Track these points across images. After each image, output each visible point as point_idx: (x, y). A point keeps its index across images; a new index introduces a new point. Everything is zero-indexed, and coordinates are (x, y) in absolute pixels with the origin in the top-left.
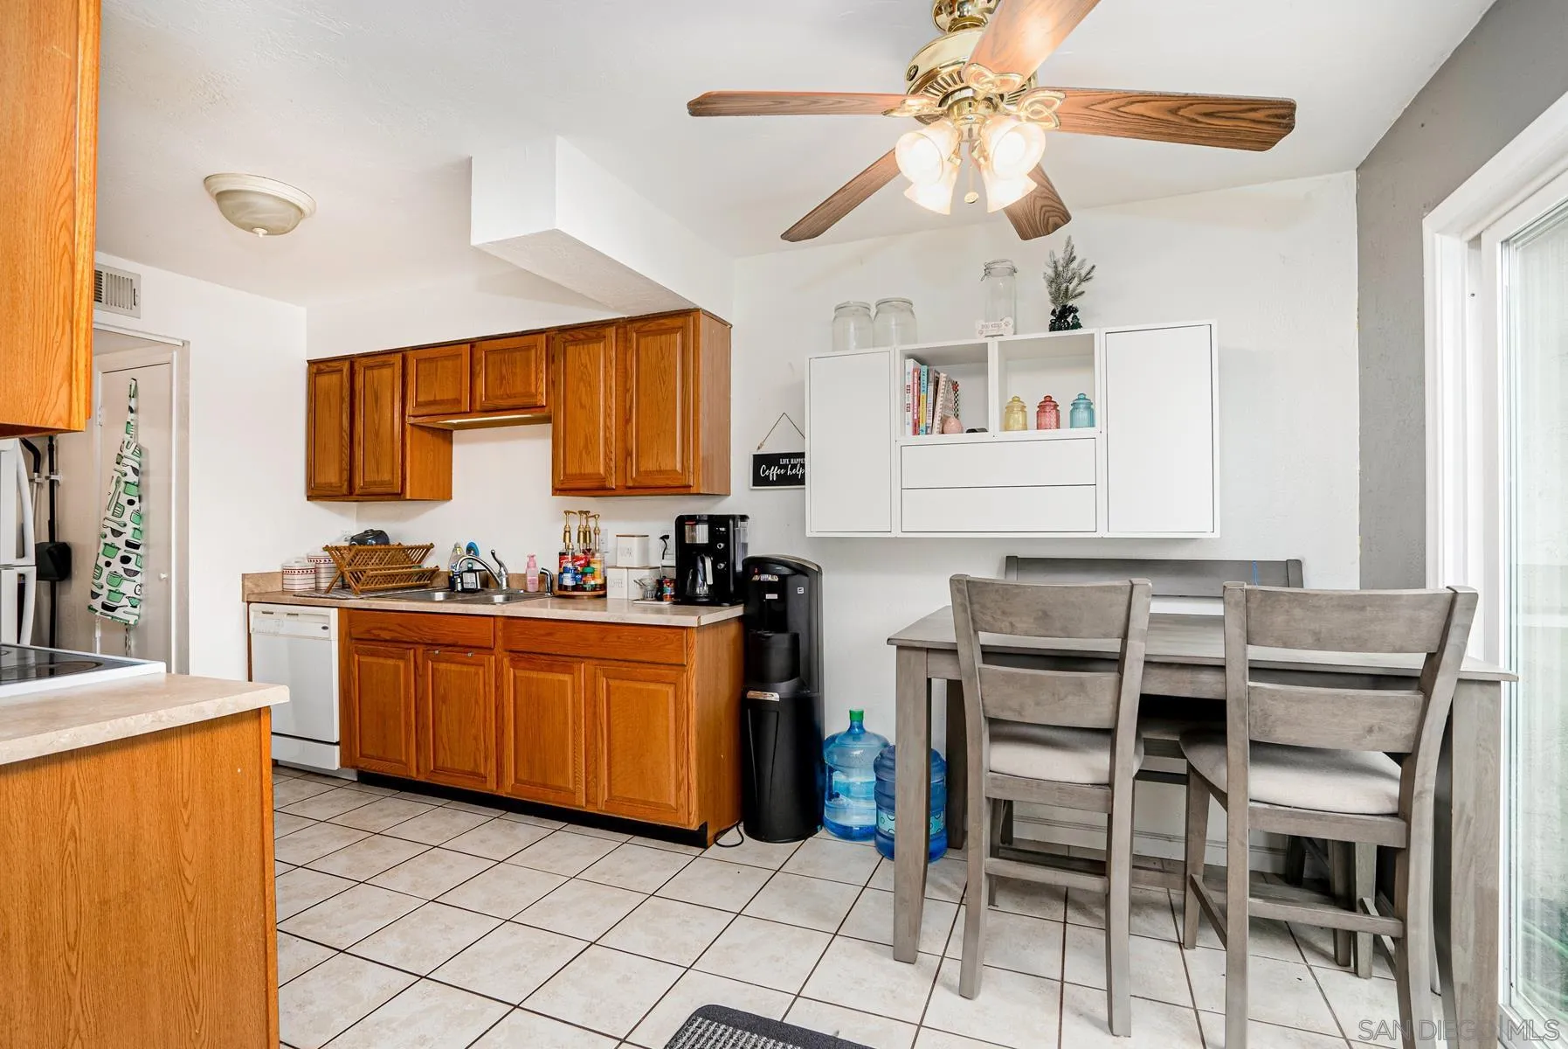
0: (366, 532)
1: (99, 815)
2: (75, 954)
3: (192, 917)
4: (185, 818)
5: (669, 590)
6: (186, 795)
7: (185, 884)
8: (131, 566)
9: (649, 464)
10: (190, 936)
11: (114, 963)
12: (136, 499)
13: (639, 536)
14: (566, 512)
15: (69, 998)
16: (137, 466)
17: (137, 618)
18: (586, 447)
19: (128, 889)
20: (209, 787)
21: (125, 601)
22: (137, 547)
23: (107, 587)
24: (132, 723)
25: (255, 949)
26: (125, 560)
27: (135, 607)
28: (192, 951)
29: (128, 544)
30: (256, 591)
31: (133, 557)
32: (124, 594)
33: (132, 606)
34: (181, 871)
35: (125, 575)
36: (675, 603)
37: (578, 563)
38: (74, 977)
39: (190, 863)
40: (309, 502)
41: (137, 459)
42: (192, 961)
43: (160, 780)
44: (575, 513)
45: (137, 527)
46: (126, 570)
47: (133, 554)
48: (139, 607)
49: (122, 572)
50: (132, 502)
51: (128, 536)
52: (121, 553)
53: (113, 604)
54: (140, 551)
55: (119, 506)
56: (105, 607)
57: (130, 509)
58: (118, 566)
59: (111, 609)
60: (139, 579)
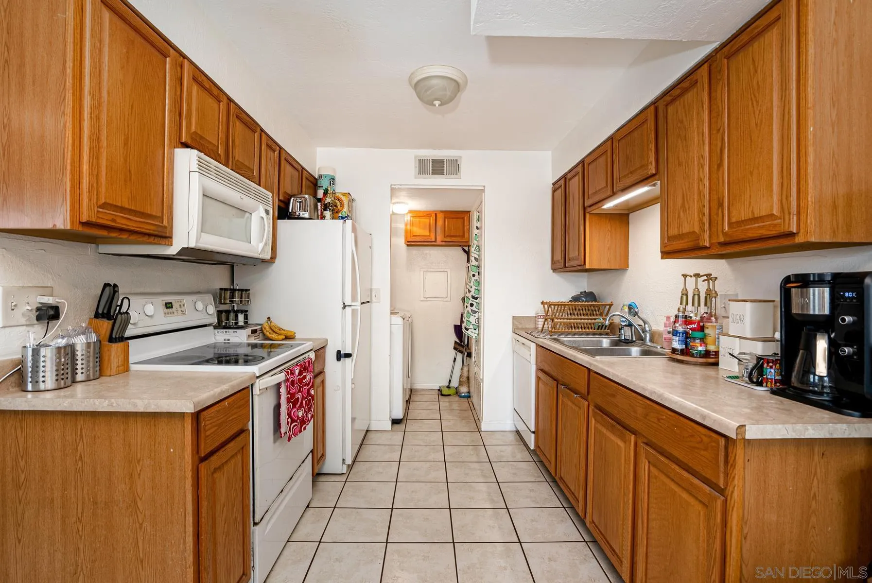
0: (581, 293)
1: (93, 452)
2: (81, 524)
3: (141, 533)
4: (139, 470)
5: (771, 373)
6: (139, 455)
7: (138, 512)
8: (474, 308)
9: (742, 214)
10: (140, 544)
11: (99, 540)
12: (476, 274)
13: (751, 301)
14: (683, 275)
15: (79, 548)
16: (477, 257)
17: (477, 335)
18: (683, 205)
19: (107, 501)
20: (153, 455)
21: (471, 327)
22: (476, 298)
23: (466, 318)
24: (97, 403)
25: (181, 574)
26: (472, 305)
27: (475, 329)
28: (141, 555)
29: (473, 297)
30: (520, 327)
31: (475, 304)
32: (471, 323)
33: (474, 329)
34: (135, 503)
35: (471, 313)
36: (773, 392)
37: (690, 327)
38: (81, 537)
39: (141, 499)
40: (554, 273)
41: (478, 253)
42: (142, 562)
43: (124, 441)
44: (691, 276)
45: (477, 288)
46: (472, 310)
47: (474, 302)
48: (477, 329)
49: (470, 311)
50: (474, 275)
51: (472, 293)
52: (470, 302)
53: (468, 327)
54: (477, 301)
55: (470, 277)
56: (466, 328)
57: (473, 279)
58: (469, 308)
59: (467, 330)
60: (477, 315)
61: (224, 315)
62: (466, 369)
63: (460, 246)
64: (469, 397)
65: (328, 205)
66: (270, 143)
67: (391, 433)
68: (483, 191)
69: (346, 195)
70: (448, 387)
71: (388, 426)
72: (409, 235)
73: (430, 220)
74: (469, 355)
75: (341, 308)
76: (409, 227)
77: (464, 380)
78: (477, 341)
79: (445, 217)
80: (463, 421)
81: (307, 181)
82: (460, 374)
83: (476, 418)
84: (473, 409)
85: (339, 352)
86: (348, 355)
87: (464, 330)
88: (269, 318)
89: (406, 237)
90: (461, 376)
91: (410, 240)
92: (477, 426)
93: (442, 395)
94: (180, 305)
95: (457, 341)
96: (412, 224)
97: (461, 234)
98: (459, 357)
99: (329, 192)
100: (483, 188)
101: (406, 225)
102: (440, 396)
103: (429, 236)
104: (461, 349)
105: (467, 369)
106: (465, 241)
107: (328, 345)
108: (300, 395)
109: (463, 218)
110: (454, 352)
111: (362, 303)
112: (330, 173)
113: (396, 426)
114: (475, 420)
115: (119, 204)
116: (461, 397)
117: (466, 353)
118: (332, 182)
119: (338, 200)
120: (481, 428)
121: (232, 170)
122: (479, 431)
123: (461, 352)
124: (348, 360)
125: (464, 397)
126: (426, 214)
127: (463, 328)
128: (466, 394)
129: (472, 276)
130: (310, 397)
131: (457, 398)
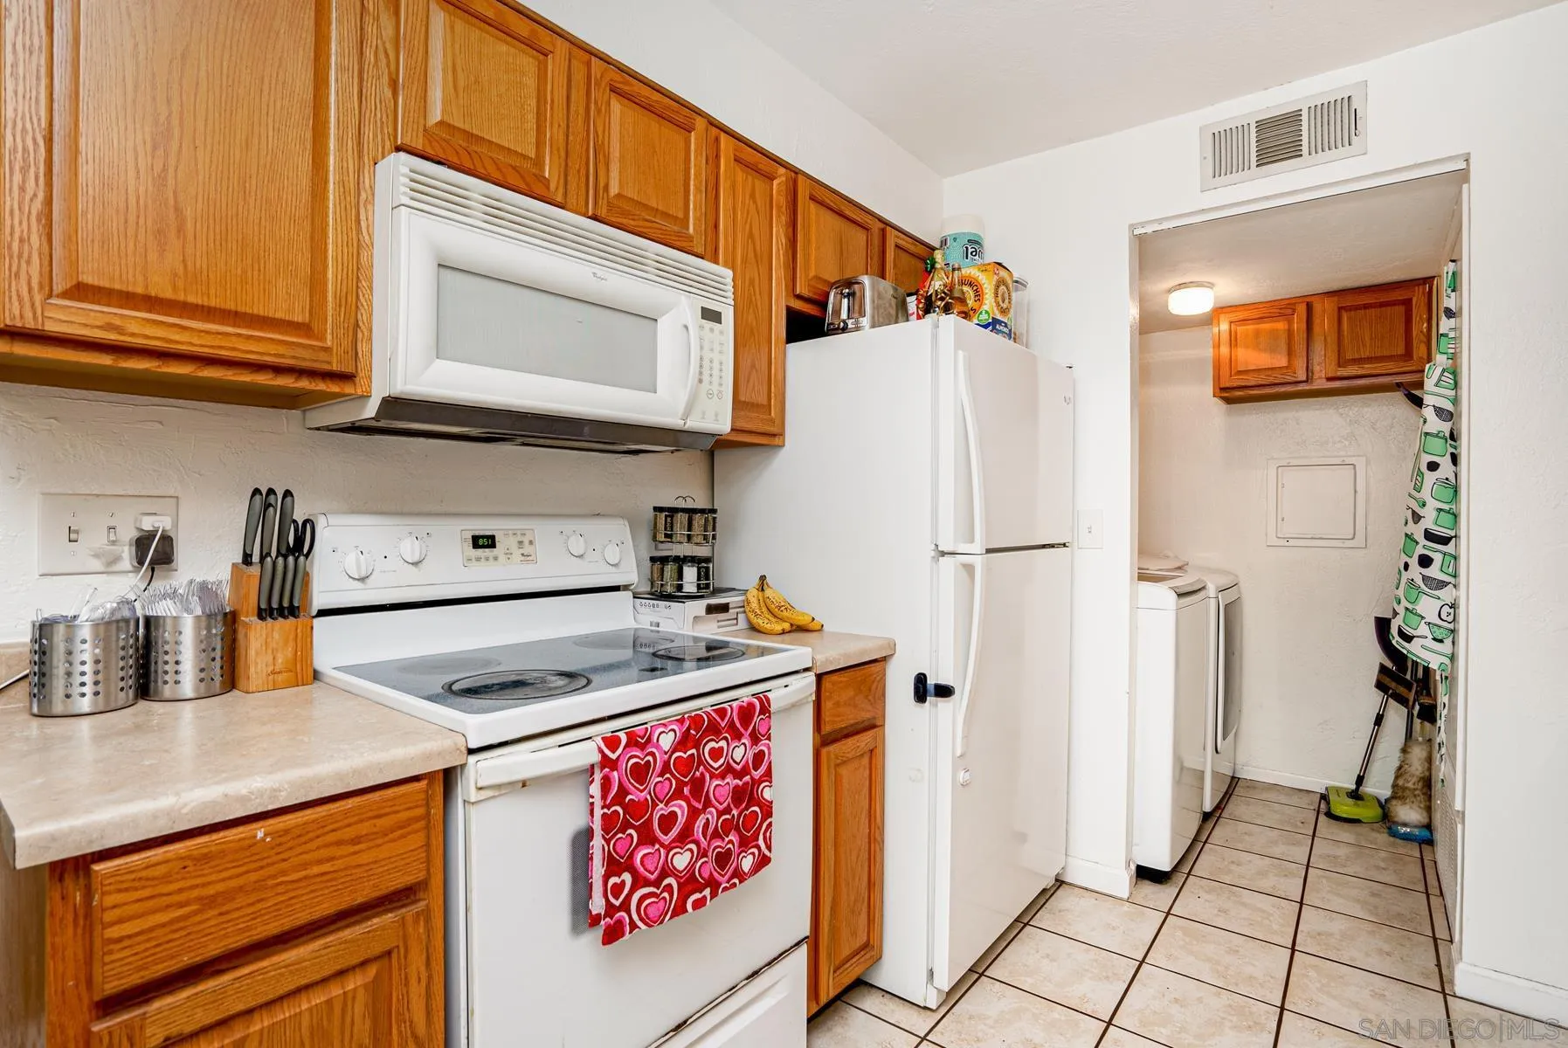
8: (1434, 571)
12: (1445, 462)
17: (1447, 661)
21: (1423, 630)
22: (1445, 541)
23: (1404, 603)
26: (1425, 561)
27: (1441, 641)
29: (1429, 535)
31: (1437, 558)
32: (1423, 618)
33: (1434, 639)
35: (1423, 586)
41: (1450, 394)
45: (1446, 507)
46: (1425, 578)
47: (1437, 553)
48: (1448, 642)
49: (1419, 581)
50: (1433, 466)
51: (1428, 522)
52: (1420, 550)
53: (1409, 631)
54: (1450, 548)
55: (1420, 474)
56: (1402, 634)
57: (1430, 477)
58: (1416, 571)
59: (1408, 639)
60: (1446, 594)
61: (670, 569)
62: (1418, 753)
63: (1399, 386)
64: (1430, 842)
65: (933, 298)
66: (749, 155)
67: (1127, 907)
68: (1463, 176)
69: (988, 267)
70: (1355, 795)
71: (1121, 882)
72: (1225, 371)
73: (1290, 323)
74: (1429, 714)
75: (930, 559)
76: (1225, 350)
77: (1410, 785)
78: (1450, 679)
79: (1340, 309)
80: (1386, 931)
81: (904, 256)
82: (1397, 764)
83: (1442, 933)
84: (1434, 890)
85: (921, 680)
86: (944, 691)
87: (1397, 638)
88: (763, 578)
89: (1217, 378)
90: (1400, 772)
91: (1227, 385)
92: (1439, 965)
93: (1330, 815)
94: (521, 543)
95: (1389, 664)
96: (1233, 341)
97: (1401, 350)
98: (1396, 717)
99: (938, 266)
100: (1463, 165)
101: (1217, 346)
102: (1322, 818)
103: (1287, 367)
104: (1401, 690)
105: (1424, 754)
106: (1414, 368)
107: (896, 655)
108: (680, 807)
109: (1407, 303)
110: (1377, 697)
111: (989, 551)
112: (967, 228)
113: (1149, 888)
114: (1435, 939)
115: (140, 290)
116: (1393, 834)
117: (1417, 707)
118: (970, 251)
119: (970, 285)
120: (1452, 982)
121: (595, 218)
122: (1444, 989)
123: (1402, 701)
124: (942, 703)
125: (1406, 838)
126: (1281, 309)
127: (1394, 631)
128: (1416, 831)
129: (1424, 468)
130: (756, 809)
131: (1383, 838)
